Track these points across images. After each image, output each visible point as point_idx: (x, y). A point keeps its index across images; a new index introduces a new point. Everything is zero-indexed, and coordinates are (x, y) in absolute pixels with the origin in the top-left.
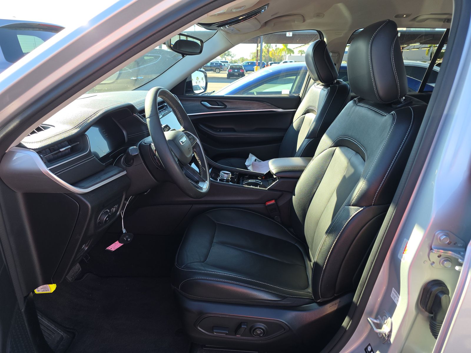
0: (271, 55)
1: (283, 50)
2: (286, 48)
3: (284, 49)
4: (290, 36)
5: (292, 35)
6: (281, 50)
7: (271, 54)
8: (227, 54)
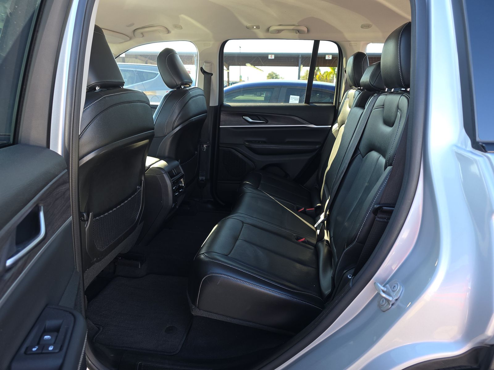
0: (318, 79)
1: (330, 73)
2: (333, 72)
3: (332, 72)
4: (329, 59)
5: (332, 58)
6: (329, 74)
7: (318, 77)
8: (275, 78)
